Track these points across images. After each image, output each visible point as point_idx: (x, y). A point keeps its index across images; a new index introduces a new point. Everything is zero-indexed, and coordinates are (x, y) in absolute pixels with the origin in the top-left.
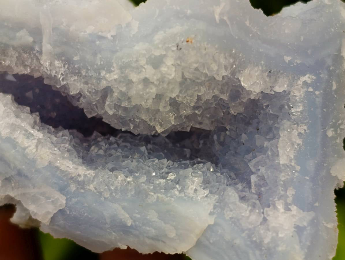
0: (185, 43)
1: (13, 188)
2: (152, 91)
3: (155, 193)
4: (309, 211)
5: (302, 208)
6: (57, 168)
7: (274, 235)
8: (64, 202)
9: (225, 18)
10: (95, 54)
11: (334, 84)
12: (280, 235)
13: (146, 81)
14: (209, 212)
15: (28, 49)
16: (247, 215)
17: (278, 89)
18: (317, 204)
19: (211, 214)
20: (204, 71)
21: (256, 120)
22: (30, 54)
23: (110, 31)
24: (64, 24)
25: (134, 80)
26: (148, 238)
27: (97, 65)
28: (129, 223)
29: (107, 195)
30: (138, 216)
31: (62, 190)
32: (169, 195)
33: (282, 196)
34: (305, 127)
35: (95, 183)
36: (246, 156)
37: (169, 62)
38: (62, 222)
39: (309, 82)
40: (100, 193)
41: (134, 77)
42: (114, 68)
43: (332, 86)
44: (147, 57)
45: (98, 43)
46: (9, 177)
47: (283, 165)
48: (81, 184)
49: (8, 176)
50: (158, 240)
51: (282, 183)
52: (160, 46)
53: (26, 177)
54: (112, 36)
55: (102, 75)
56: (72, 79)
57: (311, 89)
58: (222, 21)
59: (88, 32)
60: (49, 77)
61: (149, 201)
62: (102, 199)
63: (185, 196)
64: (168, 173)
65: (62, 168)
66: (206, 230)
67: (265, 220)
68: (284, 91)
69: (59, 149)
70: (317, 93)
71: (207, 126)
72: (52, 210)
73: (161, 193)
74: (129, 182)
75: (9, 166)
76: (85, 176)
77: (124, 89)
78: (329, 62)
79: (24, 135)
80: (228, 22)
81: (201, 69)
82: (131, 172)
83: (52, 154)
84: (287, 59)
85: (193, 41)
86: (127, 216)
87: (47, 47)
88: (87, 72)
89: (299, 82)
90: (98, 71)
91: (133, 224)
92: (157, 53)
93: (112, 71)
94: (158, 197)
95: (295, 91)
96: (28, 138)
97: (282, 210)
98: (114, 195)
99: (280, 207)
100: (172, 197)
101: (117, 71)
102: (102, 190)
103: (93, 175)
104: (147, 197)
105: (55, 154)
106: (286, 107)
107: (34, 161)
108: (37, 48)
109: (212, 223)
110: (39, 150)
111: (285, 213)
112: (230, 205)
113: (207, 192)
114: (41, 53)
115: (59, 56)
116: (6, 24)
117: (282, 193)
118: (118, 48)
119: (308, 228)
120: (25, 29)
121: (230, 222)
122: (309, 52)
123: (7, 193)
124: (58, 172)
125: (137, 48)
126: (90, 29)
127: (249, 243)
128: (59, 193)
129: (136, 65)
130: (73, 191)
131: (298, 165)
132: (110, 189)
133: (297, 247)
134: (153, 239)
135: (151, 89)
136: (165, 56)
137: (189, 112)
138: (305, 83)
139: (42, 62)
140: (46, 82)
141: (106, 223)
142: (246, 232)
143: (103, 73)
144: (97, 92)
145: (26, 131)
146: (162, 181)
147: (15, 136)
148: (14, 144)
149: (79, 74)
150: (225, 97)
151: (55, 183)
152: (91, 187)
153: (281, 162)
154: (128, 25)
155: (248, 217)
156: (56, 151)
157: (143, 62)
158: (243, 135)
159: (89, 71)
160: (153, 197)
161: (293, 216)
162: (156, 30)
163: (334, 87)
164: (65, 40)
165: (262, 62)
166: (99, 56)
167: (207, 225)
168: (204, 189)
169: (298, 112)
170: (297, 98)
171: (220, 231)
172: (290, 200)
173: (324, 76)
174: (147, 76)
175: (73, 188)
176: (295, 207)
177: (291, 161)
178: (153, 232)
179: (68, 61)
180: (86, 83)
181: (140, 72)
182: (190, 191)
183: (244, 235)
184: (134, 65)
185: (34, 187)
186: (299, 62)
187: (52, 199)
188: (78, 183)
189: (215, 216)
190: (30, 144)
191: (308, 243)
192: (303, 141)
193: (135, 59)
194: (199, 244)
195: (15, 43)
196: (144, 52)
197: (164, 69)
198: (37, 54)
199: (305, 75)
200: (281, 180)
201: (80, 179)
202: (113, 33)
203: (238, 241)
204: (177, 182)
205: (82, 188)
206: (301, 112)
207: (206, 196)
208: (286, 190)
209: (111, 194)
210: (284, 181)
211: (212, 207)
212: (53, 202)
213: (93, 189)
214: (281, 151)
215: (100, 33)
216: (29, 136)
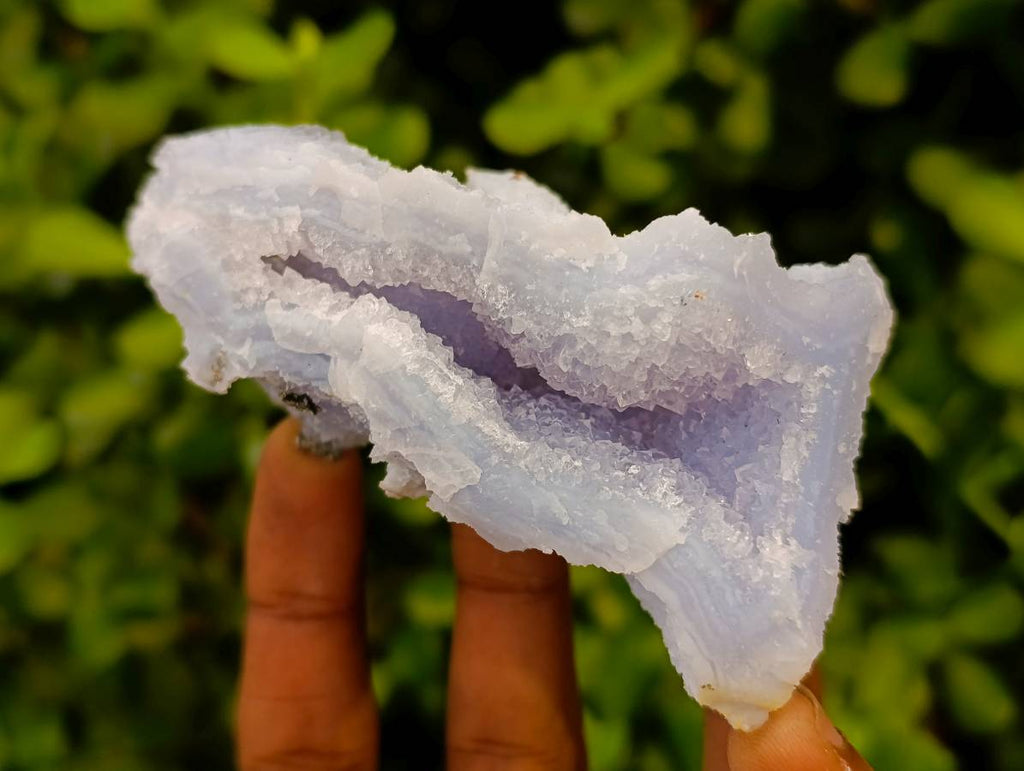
0: (694, 298)
1: (406, 445)
2: (634, 352)
3: (611, 489)
4: (809, 548)
5: (802, 544)
6: (479, 430)
7: (768, 573)
8: (479, 476)
9: (745, 273)
10: (559, 288)
11: (854, 383)
12: (775, 576)
13: (628, 338)
14: (680, 527)
15: (460, 261)
16: (735, 541)
17: (791, 378)
18: (818, 541)
19: (683, 530)
20: (708, 340)
21: (745, 413)
22: (462, 268)
23: (585, 261)
24: (523, 239)
25: (613, 333)
26: (588, 545)
27: (560, 302)
28: (565, 521)
29: (542, 478)
30: (580, 514)
31: (479, 460)
32: (630, 494)
33: (782, 523)
34: (814, 436)
35: (528, 459)
36: (726, 459)
37: (666, 318)
38: (468, 502)
39: (827, 376)
40: (532, 474)
41: (613, 329)
42: (584, 311)
43: (852, 386)
44: (637, 306)
45: (567, 273)
46: (405, 429)
47: (787, 482)
48: (508, 458)
49: (403, 427)
50: (602, 551)
51: (783, 505)
52: (657, 295)
53: (431, 433)
54: (587, 268)
55: (565, 317)
56: (520, 314)
57: (828, 386)
58: (741, 276)
59: (556, 255)
60: (483, 305)
61: (601, 498)
62: (534, 482)
63: (650, 500)
64: (630, 465)
65: (486, 430)
66: (670, 550)
67: (756, 551)
68: (797, 383)
69: (483, 404)
70: (835, 392)
71: (679, 408)
72: (459, 483)
73: (619, 489)
74: (576, 467)
75: (408, 412)
76: (515, 447)
77: (594, 343)
78: (852, 352)
79: (440, 376)
80: (747, 280)
81: (705, 337)
82: (581, 454)
83: (475, 409)
84: (806, 340)
85: (704, 297)
86: (565, 511)
87: (490, 263)
88: (542, 309)
89: (816, 374)
90: (560, 310)
91: (571, 523)
92: (652, 304)
93: (581, 315)
94: (614, 495)
95: (809, 386)
96: (444, 381)
97: (780, 543)
98: (552, 480)
99: (779, 539)
100: (633, 497)
101: (590, 317)
102: (535, 471)
103: (527, 448)
104: (598, 491)
105: (479, 410)
106: (795, 404)
107: (448, 415)
108: (475, 262)
109: (683, 542)
110: (457, 401)
111: (783, 547)
112: (712, 524)
113: (680, 500)
114: (479, 269)
115: (505, 280)
116: (437, 221)
117: (782, 520)
118: (595, 286)
119: (808, 572)
120: (463, 234)
121: (709, 547)
122: (832, 335)
123: (396, 450)
124: (480, 435)
125: (622, 290)
126: (560, 252)
127: (729, 578)
128: (473, 463)
129: (620, 313)
130: (493, 464)
131: (803, 485)
132: (546, 472)
133: (795, 595)
134: (594, 548)
135: (634, 349)
136: (661, 309)
137: (666, 387)
138: (823, 376)
139: (477, 282)
140: (475, 309)
141: (532, 515)
142: (730, 563)
143: (567, 315)
144: (550, 337)
145: (441, 371)
146: (621, 474)
147: (426, 375)
148: (423, 386)
149: (530, 308)
150: (719, 376)
151: (472, 449)
152: (522, 464)
153: (785, 479)
154: (613, 257)
155: (735, 545)
156: (480, 405)
157: (630, 312)
158: (725, 428)
159: (546, 309)
160: (607, 494)
161: (791, 552)
162: (651, 272)
163: (854, 389)
164: (519, 259)
165: (778, 340)
166: (565, 290)
167: (674, 544)
168: (676, 495)
169: (810, 414)
170: (812, 395)
171: (691, 555)
172: (789, 530)
173: (845, 371)
174: (632, 332)
175: (495, 459)
176: (794, 541)
177: (795, 478)
178: (596, 539)
179: (516, 289)
180: (539, 323)
181: (623, 325)
182: (658, 495)
183: (724, 566)
184: (616, 313)
185: (439, 449)
186: (818, 346)
187: (462, 470)
188: (505, 455)
189: (687, 534)
190: (446, 389)
191: (807, 592)
192: (810, 454)
193: (618, 306)
194: (656, 567)
195: (445, 249)
196: (632, 298)
197: (657, 327)
198: (473, 271)
199: (822, 366)
200: (782, 502)
201: (508, 450)
202: (590, 264)
203: (715, 573)
204: (641, 478)
205: (506, 463)
206: (814, 415)
207: (679, 505)
208: (785, 517)
209: (548, 478)
210: (786, 504)
211: (686, 522)
212: (462, 473)
213: (523, 467)
214: (784, 464)
215: (571, 261)
216: (445, 379)
